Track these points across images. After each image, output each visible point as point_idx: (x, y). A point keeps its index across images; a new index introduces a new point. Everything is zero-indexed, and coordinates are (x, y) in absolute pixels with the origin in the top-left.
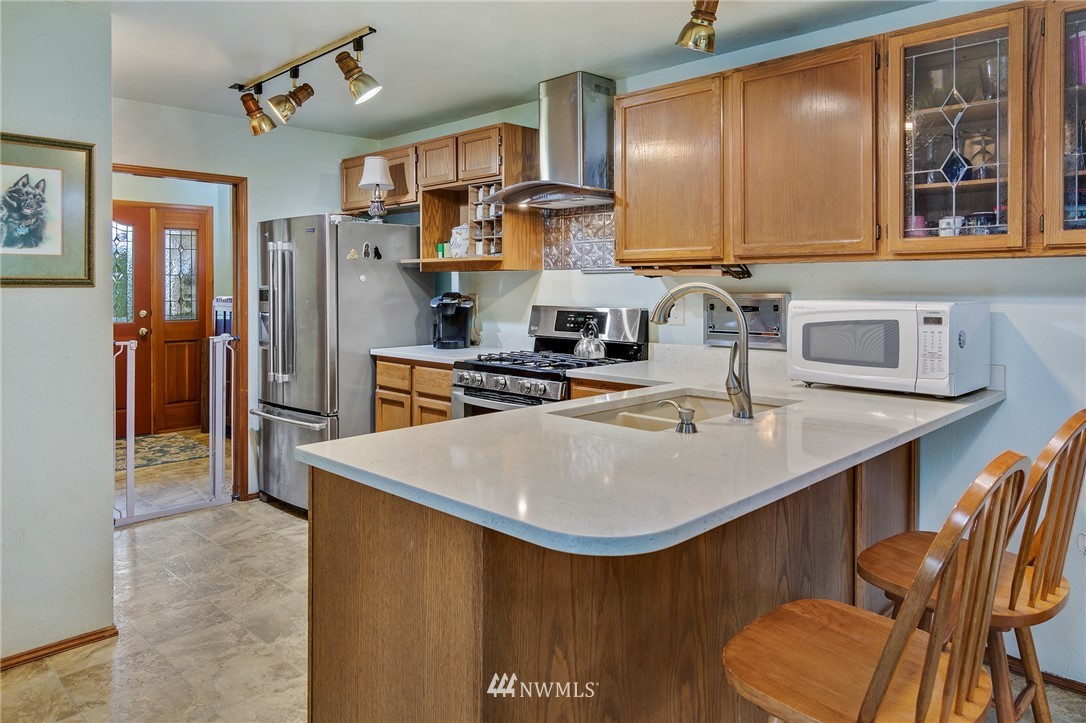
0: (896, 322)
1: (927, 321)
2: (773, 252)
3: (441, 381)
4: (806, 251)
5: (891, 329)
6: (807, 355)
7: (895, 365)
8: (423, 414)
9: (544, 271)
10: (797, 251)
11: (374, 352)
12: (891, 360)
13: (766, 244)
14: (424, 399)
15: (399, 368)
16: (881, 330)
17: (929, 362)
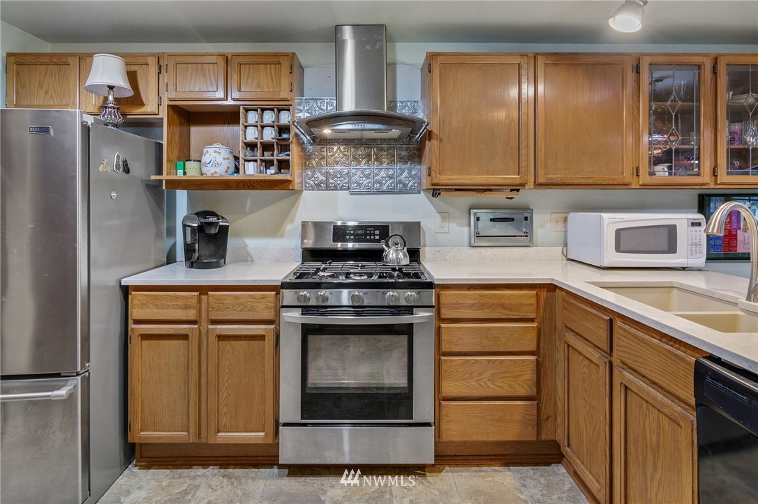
0: (675, 226)
1: (693, 224)
2: (567, 182)
3: (255, 304)
4: (590, 181)
5: (672, 230)
6: (618, 249)
7: (675, 252)
8: (221, 343)
9: (304, 191)
10: (584, 181)
11: (125, 282)
12: (672, 248)
13: (562, 176)
14: (219, 327)
15: (178, 298)
16: (666, 231)
17: (694, 248)
